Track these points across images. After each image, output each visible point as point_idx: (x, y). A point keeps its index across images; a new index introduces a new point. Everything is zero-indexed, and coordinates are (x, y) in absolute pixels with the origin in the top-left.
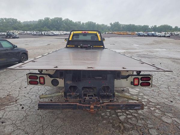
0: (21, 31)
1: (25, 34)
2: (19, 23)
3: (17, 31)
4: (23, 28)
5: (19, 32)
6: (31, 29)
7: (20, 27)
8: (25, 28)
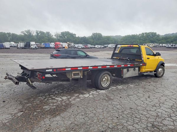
0: (156, 44)
1: (160, 47)
2: (158, 36)
3: (152, 44)
4: (161, 41)
5: (153, 45)
6: (169, 41)
7: (157, 40)
8: (162, 41)
